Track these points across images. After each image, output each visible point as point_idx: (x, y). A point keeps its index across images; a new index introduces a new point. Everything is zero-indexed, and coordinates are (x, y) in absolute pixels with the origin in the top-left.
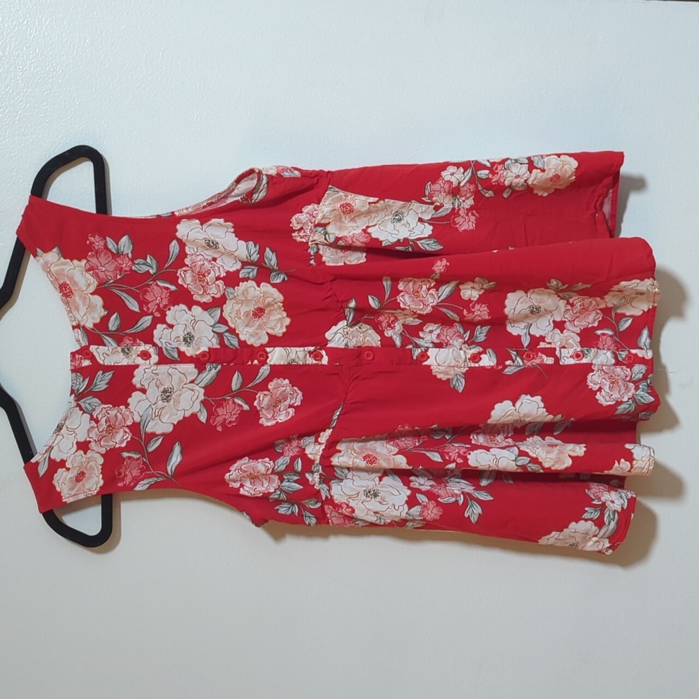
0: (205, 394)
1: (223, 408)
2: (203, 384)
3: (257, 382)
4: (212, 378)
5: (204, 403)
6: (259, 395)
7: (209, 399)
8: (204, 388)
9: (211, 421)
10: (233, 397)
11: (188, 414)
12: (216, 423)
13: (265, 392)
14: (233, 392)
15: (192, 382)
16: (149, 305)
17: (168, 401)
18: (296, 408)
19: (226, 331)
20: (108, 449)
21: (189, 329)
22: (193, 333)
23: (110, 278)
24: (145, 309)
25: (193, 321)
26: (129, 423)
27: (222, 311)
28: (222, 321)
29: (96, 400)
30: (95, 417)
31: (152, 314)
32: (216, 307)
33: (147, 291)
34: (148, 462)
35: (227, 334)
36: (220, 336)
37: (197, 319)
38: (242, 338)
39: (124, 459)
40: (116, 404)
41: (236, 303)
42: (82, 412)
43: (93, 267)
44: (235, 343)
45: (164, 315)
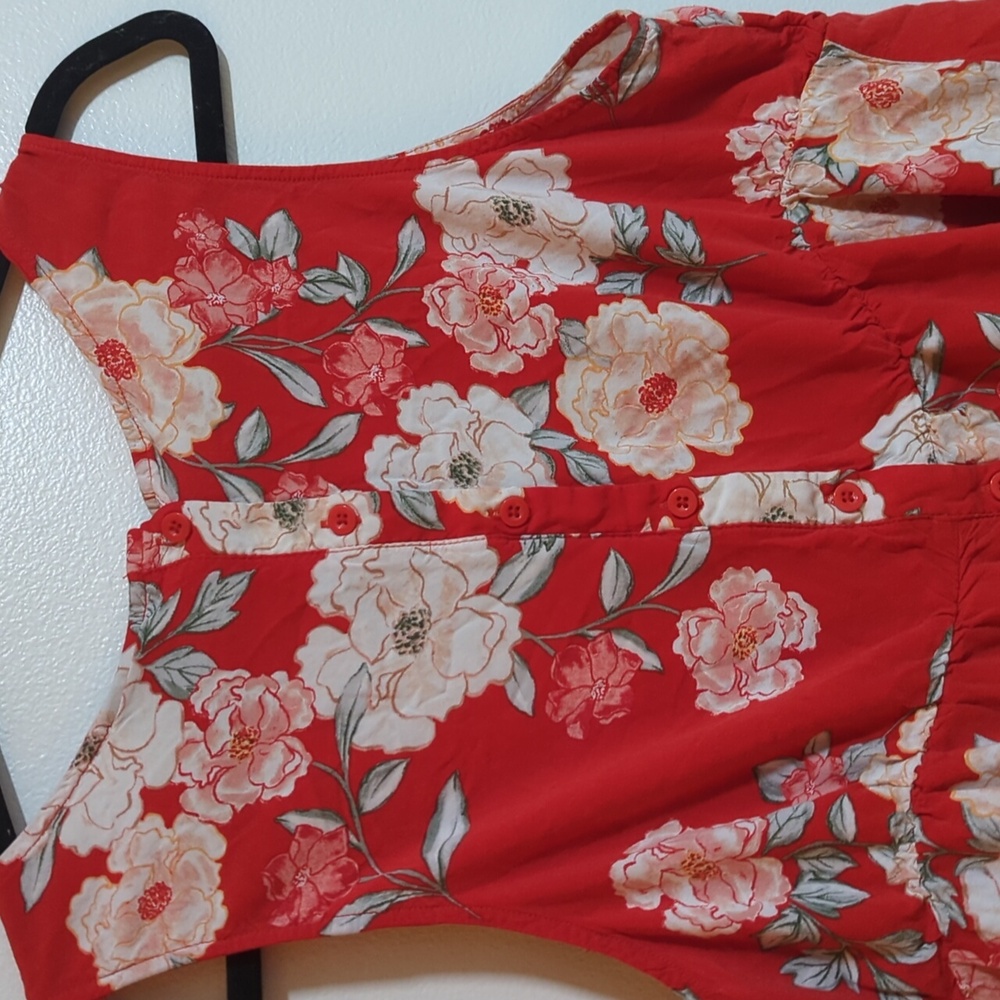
0: (523, 625)
1: (581, 666)
2: (515, 596)
3: (677, 581)
4: (540, 576)
5: (524, 652)
6: (684, 620)
7: (538, 639)
8: (520, 605)
9: (548, 709)
10: (608, 629)
11: (477, 688)
12: (563, 713)
13: (704, 612)
14: (606, 614)
15: (484, 590)
16: (350, 388)
17: (415, 651)
18: (806, 658)
19: (570, 448)
20: (239, 807)
21: (466, 446)
22: (476, 455)
23: (239, 322)
24: (338, 397)
25: (477, 425)
26: (302, 721)
27: (554, 396)
28: (557, 422)
29: (201, 660)
30: (198, 709)
31: (357, 409)
32: (535, 384)
33: (343, 351)
34: (364, 849)
35: (574, 454)
36: (556, 458)
37: (485, 418)
38: (619, 459)
39: (289, 836)
40: (260, 667)
41: (593, 370)
42: (160, 697)
43: (190, 294)
44: (600, 471)
45: (391, 411)
